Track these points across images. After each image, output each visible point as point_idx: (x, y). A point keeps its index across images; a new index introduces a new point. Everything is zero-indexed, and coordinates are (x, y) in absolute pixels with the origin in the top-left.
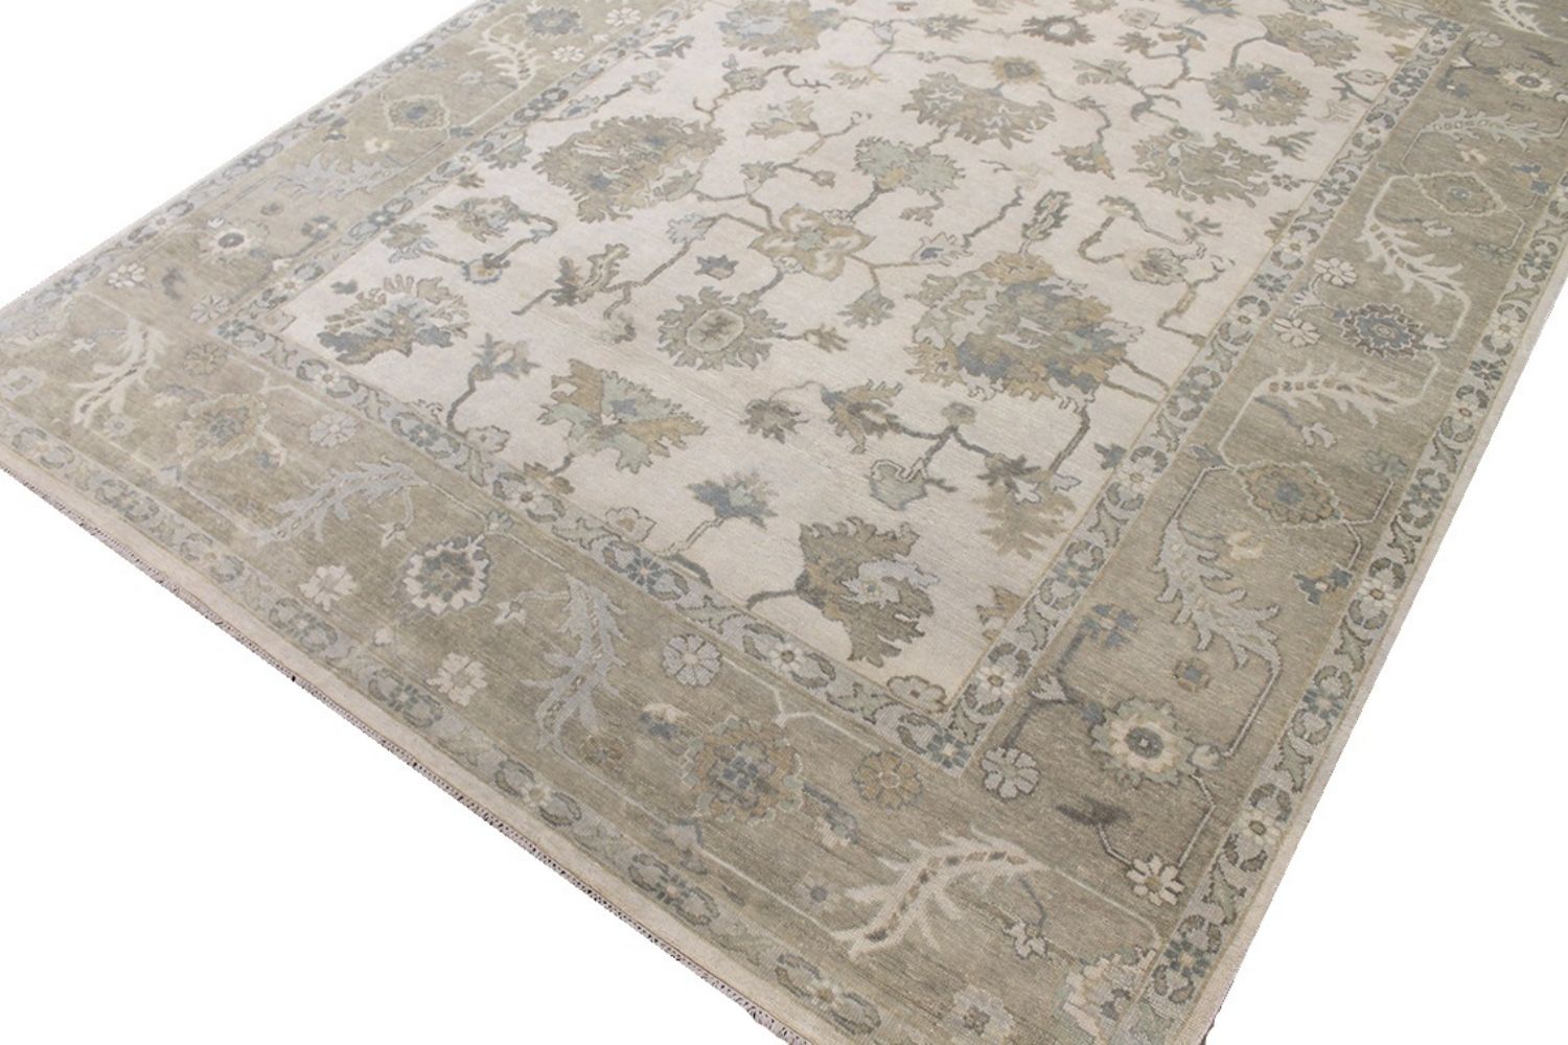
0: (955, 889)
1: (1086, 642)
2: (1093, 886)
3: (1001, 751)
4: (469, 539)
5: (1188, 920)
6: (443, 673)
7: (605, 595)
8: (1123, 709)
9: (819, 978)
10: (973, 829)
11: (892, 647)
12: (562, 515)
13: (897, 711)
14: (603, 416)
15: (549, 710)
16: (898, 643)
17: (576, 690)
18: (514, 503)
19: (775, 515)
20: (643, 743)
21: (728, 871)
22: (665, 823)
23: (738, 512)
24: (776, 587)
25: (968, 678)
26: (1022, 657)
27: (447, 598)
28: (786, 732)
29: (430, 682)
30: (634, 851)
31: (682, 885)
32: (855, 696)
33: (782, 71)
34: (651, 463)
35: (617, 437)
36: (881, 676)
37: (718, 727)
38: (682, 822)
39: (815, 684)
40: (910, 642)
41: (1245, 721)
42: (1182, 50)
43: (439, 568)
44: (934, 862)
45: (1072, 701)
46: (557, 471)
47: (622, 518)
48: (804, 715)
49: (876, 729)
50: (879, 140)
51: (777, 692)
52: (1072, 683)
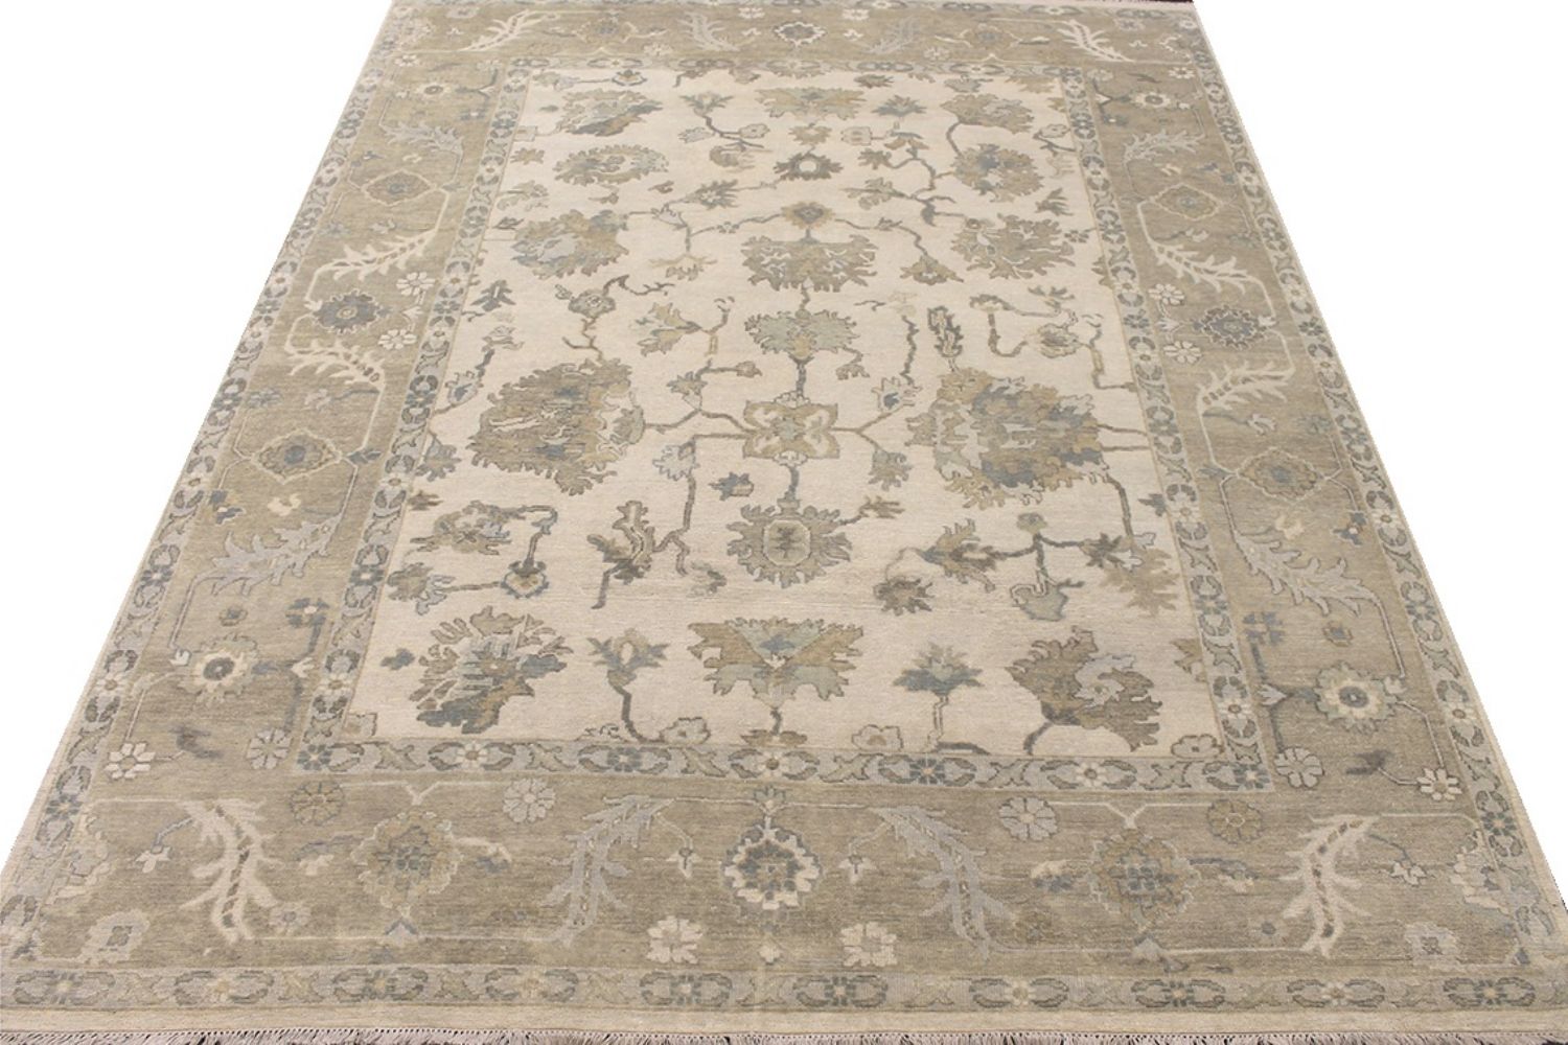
0: (1342, 866)
1: (1261, 649)
2: (1410, 811)
3: (1281, 756)
4: (759, 827)
5: (1478, 797)
6: (852, 950)
7: (917, 808)
8: (1322, 682)
9: (1323, 985)
10: (1315, 821)
11: (1150, 725)
12: (818, 763)
13: (1196, 769)
14: (768, 661)
15: (964, 924)
16: (1152, 719)
17: (968, 896)
18: (767, 775)
19: (980, 671)
20: (1056, 903)
21: (1200, 954)
22: (1127, 950)
23: (952, 684)
24: (1033, 727)
25: (1216, 718)
26: (1235, 682)
27: (791, 887)
28: (1141, 831)
29: (848, 964)
30: (1129, 985)
31: (1181, 985)
32: (1160, 774)
33: (617, 284)
34: (846, 680)
35: (797, 673)
36: (1162, 749)
37: (1093, 857)
38: (1139, 942)
39: (1127, 782)
40: (1158, 714)
41: (1392, 648)
42: (913, 152)
43: (759, 867)
44: (1312, 859)
45: (1291, 695)
46: (776, 728)
47: (868, 738)
48: (1142, 809)
49: (1195, 789)
50: (759, 317)
51: (1107, 804)
52: (1280, 683)
